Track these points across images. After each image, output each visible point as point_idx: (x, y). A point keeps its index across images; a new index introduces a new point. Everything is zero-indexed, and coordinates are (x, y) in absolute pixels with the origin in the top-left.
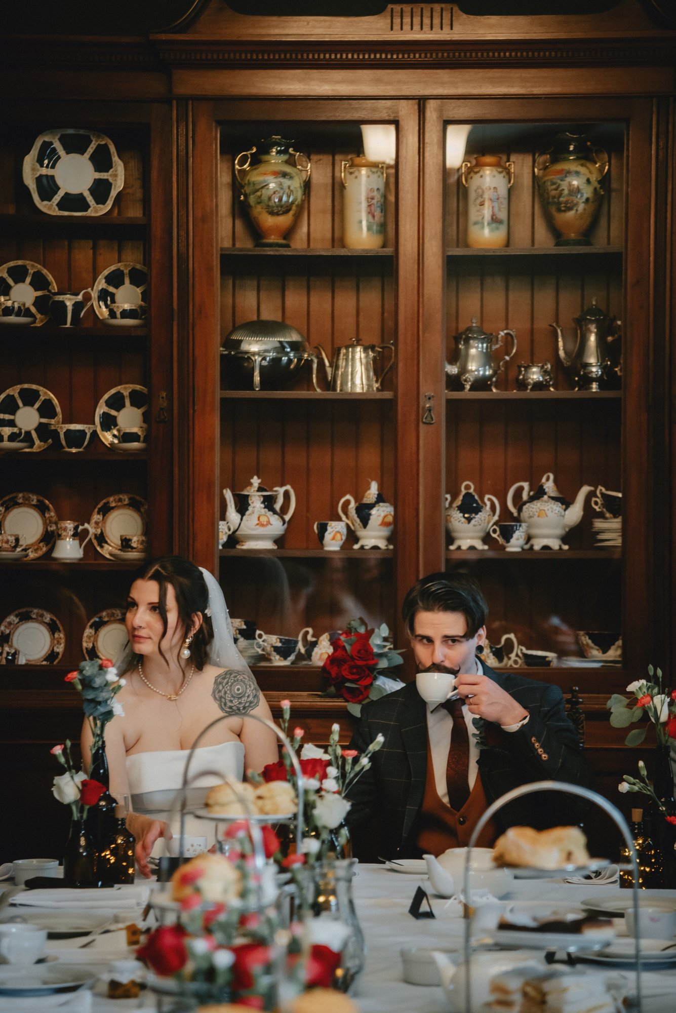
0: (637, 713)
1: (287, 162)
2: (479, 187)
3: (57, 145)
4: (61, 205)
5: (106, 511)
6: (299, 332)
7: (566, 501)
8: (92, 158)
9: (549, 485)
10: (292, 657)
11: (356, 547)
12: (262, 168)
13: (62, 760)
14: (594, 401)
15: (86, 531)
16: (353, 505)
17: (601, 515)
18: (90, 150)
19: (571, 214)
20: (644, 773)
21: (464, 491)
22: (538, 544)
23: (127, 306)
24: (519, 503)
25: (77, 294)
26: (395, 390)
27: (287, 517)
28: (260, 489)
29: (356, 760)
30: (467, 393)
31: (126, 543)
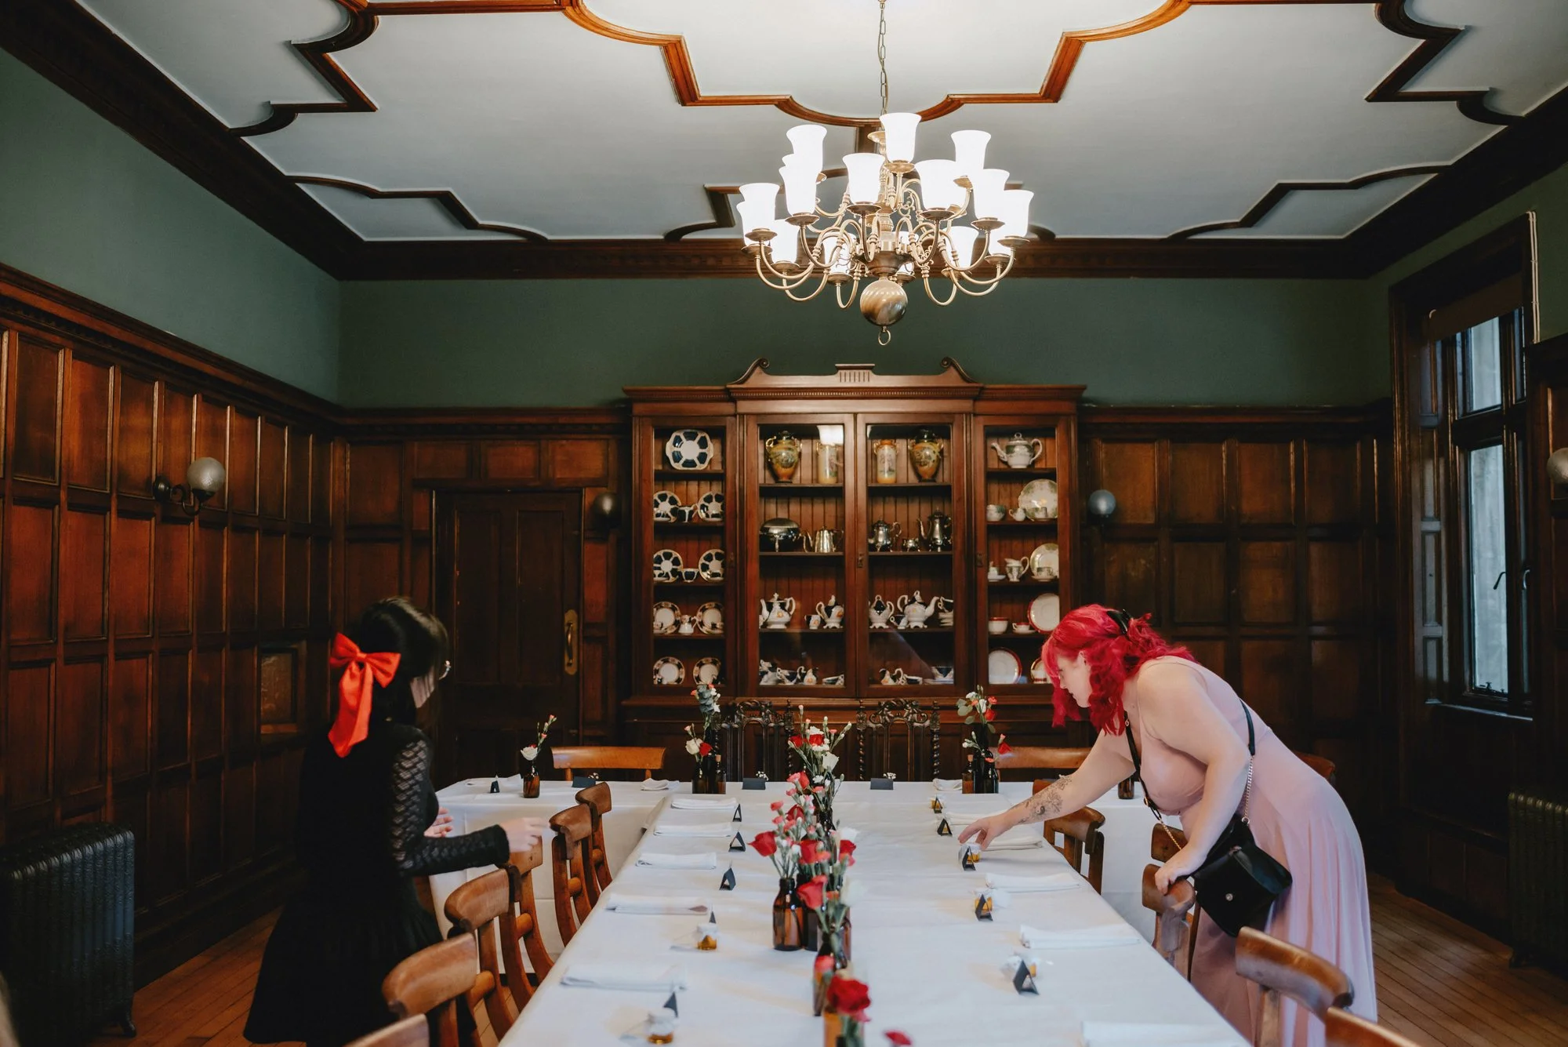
0: (970, 708)
1: (790, 443)
2: (883, 455)
3: (683, 437)
4: (684, 465)
5: (704, 610)
6: (797, 524)
7: (926, 604)
8: (699, 443)
9: (918, 596)
10: (795, 681)
11: (825, 627)
12: (779, 446)
13: (690, 733)
14: (939, 556)
15: (695, 620)
16: (823, 607)
17: (943, 611)
18: (698, 439)
19: (926, 467)
20: (974, 737)
21: (876, 600)
22: (912, 625)
23: (714, 512)
24: (903, 606)
25: (690, 506)
26: (844, 551)
27: (791, 613)
28: (778, 599)
29: (837, 735)
30: (878, 552)
31: (714, 626)
